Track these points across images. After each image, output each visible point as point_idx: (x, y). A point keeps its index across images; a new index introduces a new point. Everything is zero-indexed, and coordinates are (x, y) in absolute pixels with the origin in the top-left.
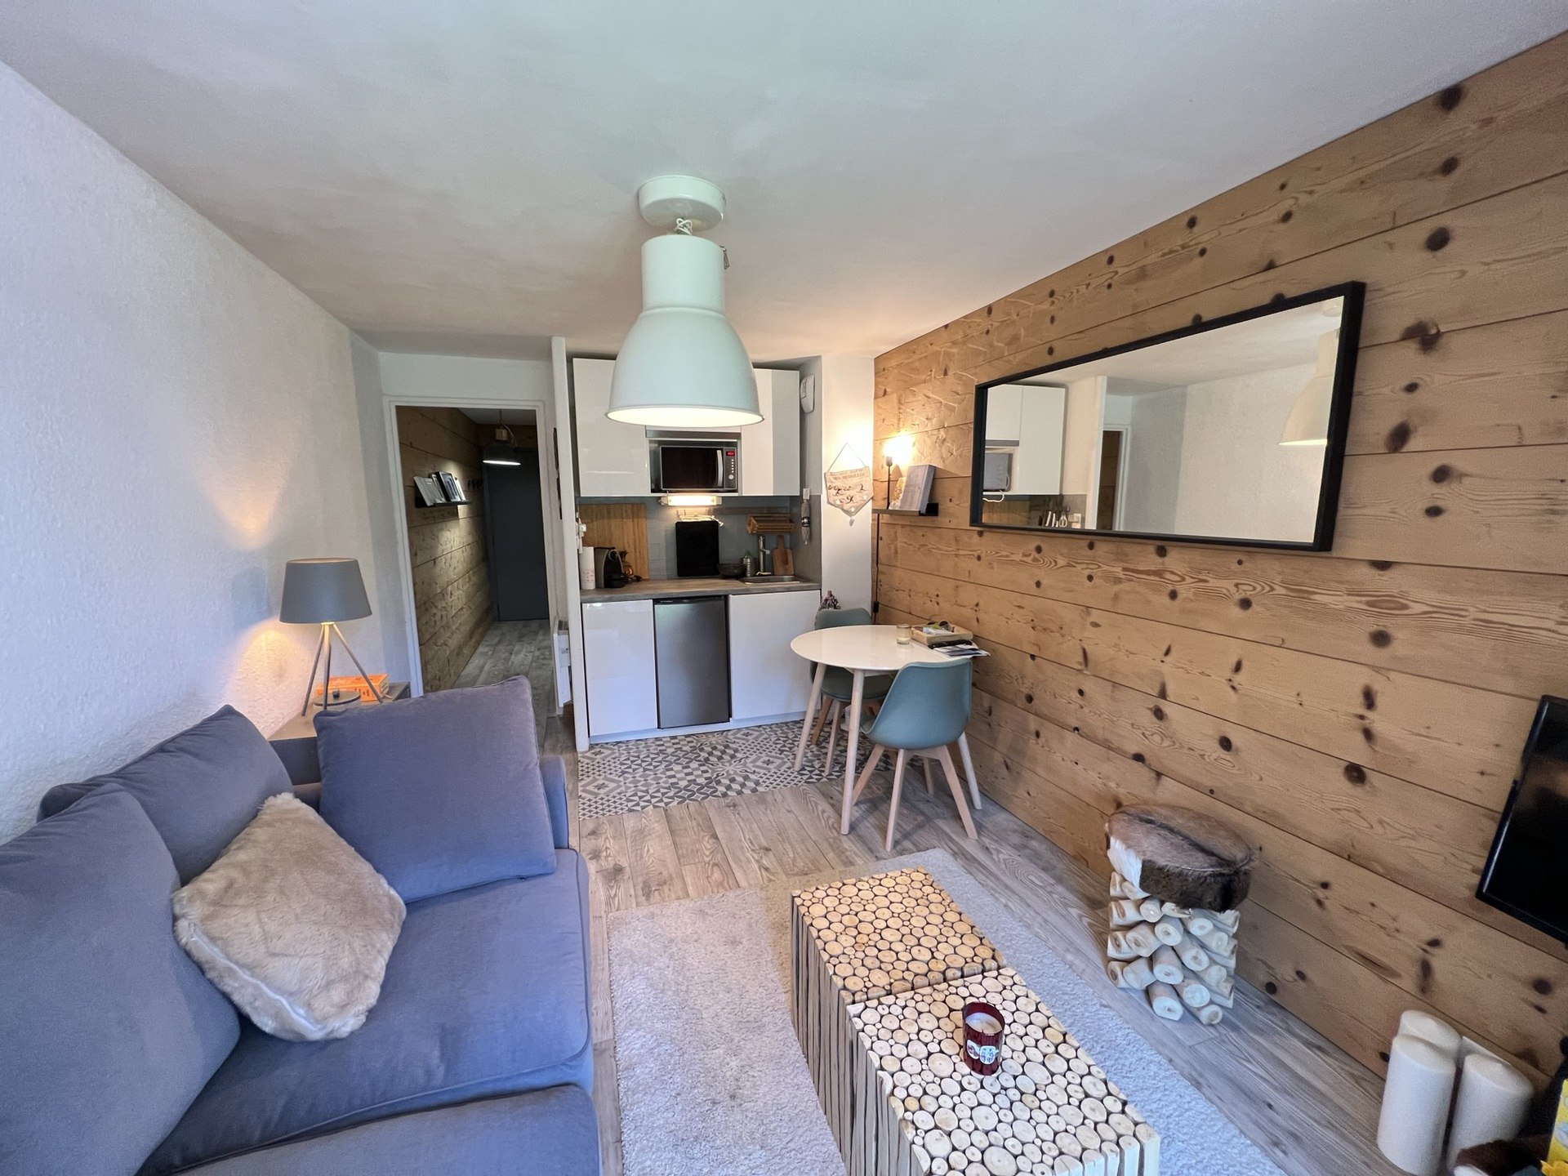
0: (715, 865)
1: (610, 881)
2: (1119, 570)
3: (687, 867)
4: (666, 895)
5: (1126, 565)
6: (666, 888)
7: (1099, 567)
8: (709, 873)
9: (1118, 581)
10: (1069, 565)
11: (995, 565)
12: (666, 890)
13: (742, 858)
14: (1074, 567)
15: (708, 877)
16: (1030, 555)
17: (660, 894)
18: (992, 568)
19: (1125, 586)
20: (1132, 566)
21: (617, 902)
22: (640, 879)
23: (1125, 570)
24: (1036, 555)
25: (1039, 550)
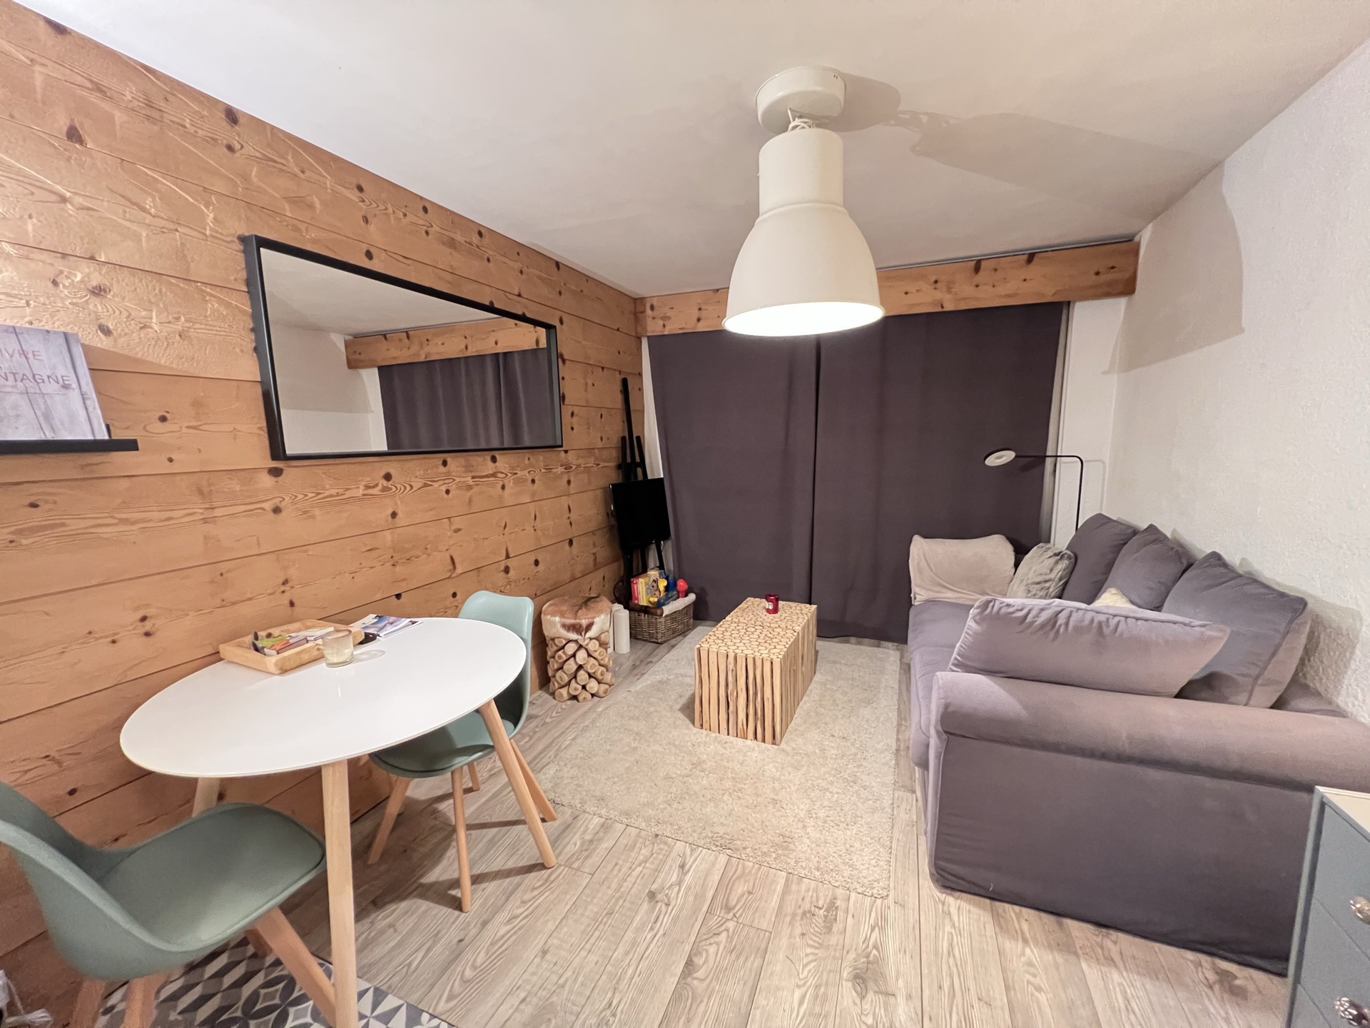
0: (728, 909)
1: (876, 962)
2: (469, 479)
3: (764, 926)
4: (810, 893)
5: (474, 474)
6: (807, 906)
7: (454, 480)
8: (745, 896)
9: (469, 487)
10: (426, 485)
11: (317, 512)
12: (808, 900)
13: (691, 899)
14: (432, 485)
15: (750, 893)
16: (377, 485)
17: (817, 901)
18: (313, 517)
19: (475, 489)
20: (478, 474)
21: (873, 914)
22: (834, 939)
23: (473, 477)
24: (385, 483)
25: (388, 477)
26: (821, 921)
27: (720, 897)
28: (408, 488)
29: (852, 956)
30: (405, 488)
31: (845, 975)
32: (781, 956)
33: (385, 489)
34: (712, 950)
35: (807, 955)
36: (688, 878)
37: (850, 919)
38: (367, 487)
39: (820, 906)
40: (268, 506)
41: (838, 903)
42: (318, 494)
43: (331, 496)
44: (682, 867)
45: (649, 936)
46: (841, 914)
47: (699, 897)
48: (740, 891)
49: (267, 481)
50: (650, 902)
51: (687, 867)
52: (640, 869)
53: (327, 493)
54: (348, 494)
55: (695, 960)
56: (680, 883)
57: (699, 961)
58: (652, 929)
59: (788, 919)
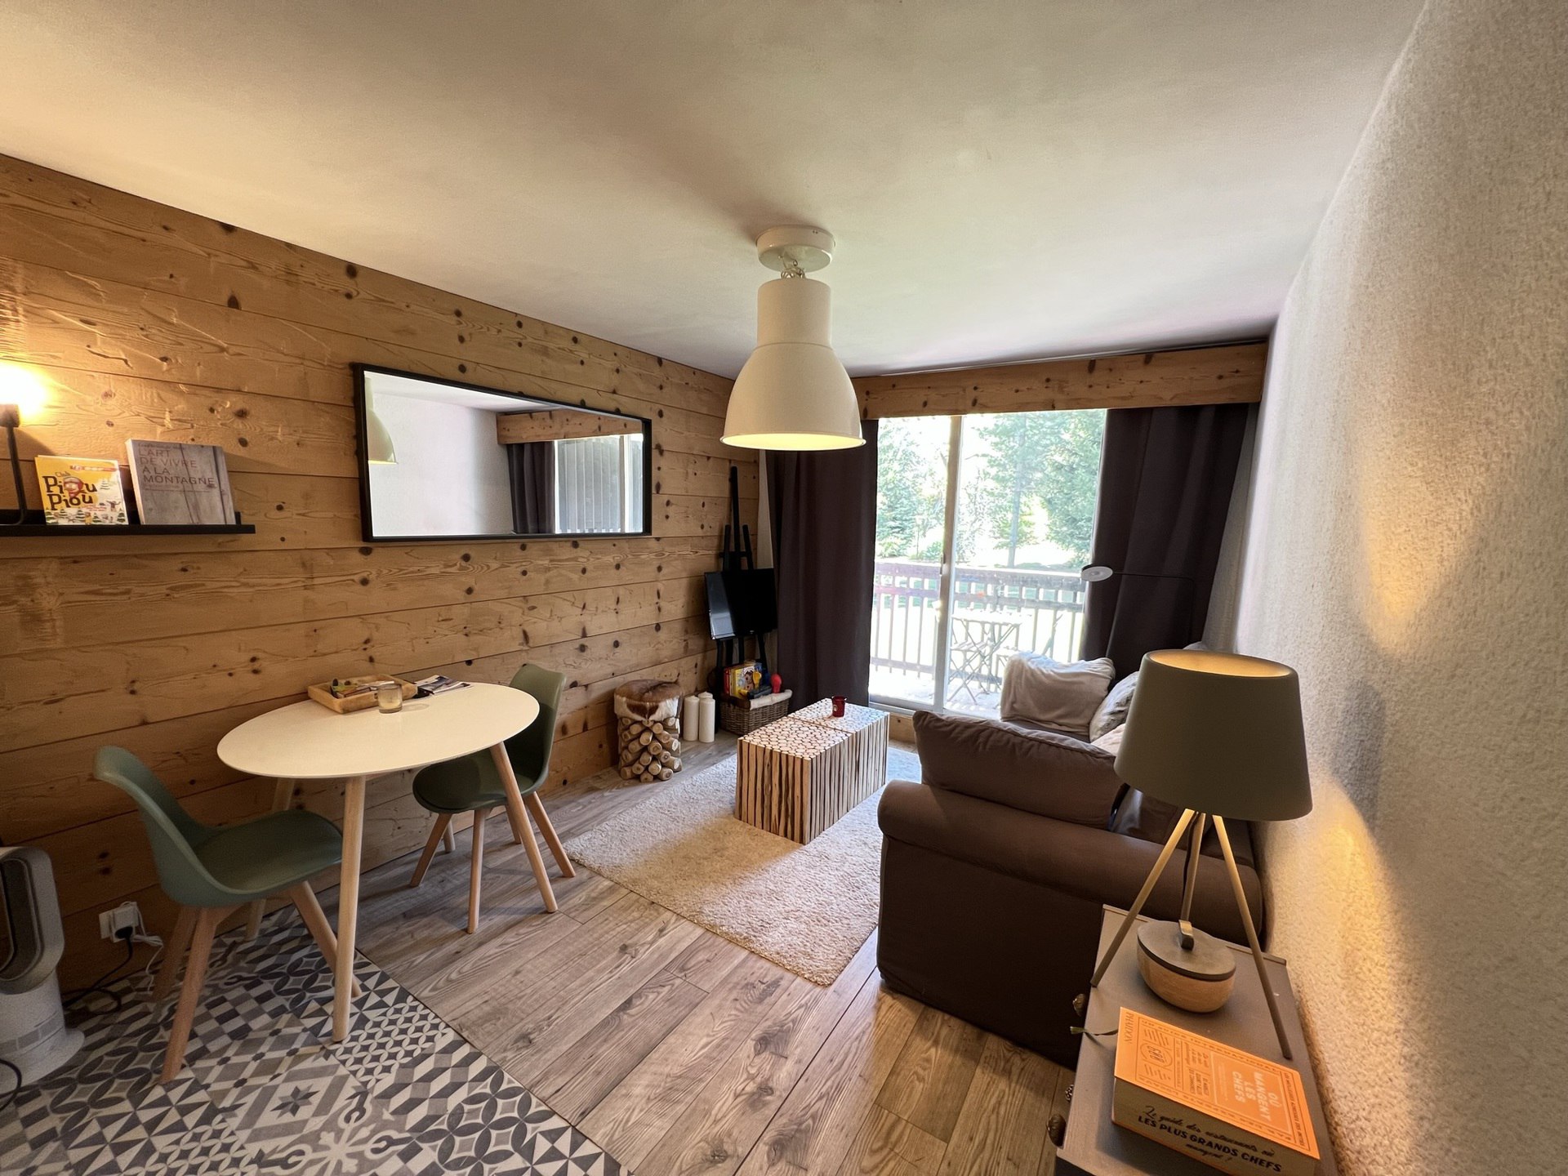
0: (683, 969)
1: (787, 1031)
7: (532, 562)
11: (399, 585)
13: (655, 957)
15: (708, 961)
16: (455, 565)
17: (764, 977)
18: (395, 589)
21: (808, 997)
23: (551, 561)
24: (464, 564)
25: (466, 558)
26: (757, 993)
27: (680, 960)
28: (486, 568)
29: (769, 1023)
30: (482, 568)
31: (753, 1035)
32: (707, 1011)
33: (462, 568)
34: (651, 996)
35: (730, 1015)
36: (661, 941)
37: (785, 995)
38: (447, 566)
39: (765, 981)
40: (357, 578)
41: (782, 982)
42: (401, 570)
43: (412, 572)
44: (661, 931)
45: (605, 977)
46: (779, 991)
47: (662, 957)
48: (700, 958)
49: (357, 557)
50: (620, 952)
51: (665, 932)
52: (625, 926)
53: (411, 569)
54: (429, 571)
55: (634, 1001)
56: (652, 943)
57: (637, 1002)
58: (611, 972)
59: (730, 986)
